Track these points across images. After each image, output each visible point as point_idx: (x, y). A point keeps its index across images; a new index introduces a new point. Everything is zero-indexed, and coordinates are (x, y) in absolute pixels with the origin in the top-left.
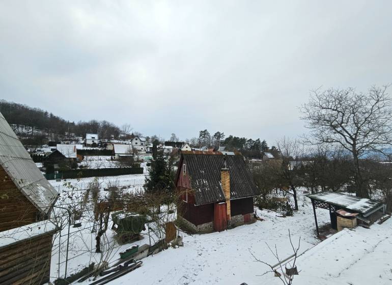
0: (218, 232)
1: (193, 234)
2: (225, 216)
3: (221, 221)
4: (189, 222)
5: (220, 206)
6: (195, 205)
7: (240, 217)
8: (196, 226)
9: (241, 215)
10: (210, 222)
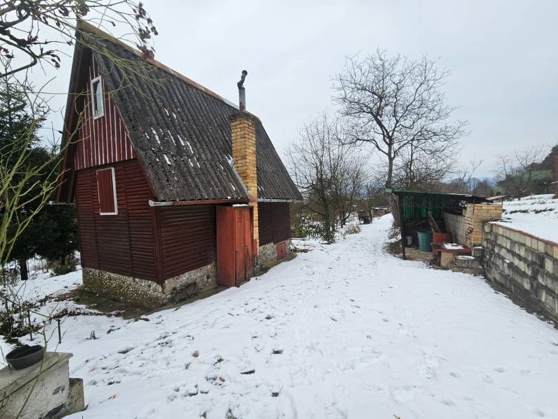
0: (233, 289)
1: (149, 310)
2: (248, 242)
3: (240, 257)
4: (129, 280)
5: (237, 212)
6: (151, 203)
7: (270, 248)
8: (161, 283)
9: (272, 244)
10: (205, 264)
